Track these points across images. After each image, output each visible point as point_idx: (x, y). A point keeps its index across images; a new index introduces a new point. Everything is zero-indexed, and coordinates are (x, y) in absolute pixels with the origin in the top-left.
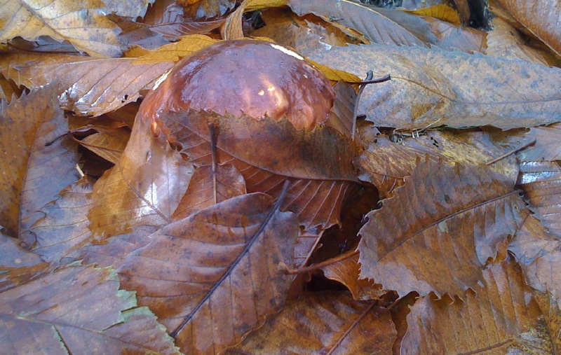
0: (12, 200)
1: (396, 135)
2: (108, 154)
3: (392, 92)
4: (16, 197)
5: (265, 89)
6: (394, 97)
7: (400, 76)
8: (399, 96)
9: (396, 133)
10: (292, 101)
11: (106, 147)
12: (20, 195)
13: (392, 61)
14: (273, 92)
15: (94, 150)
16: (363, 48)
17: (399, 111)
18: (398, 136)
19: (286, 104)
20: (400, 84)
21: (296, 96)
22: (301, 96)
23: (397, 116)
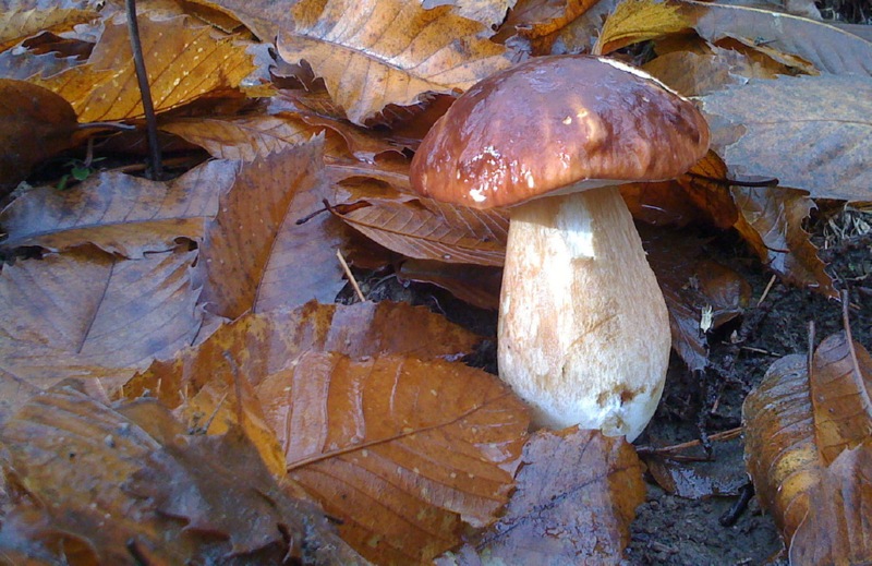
0: (243, 293)
1: (848, 212)
2: (380, 236)
3: (846, 144)
4: (250, 289)
5: (573, 115)
6: (849, 152)
7: (863, 120)
8: (859, 151)
9: (849, 208)
10: (615, 133)
11: (380, 226)
12: (257, 287)
13: (851, 99)
14: (585, 119)
15: (362, 230)
16: (804, 80)
17: (858, 174)
18: (852, 213)
19: (604, 134)
20: (861, 131)
21: (623, 125)
22: (632, 124)
23: (855, 182)
